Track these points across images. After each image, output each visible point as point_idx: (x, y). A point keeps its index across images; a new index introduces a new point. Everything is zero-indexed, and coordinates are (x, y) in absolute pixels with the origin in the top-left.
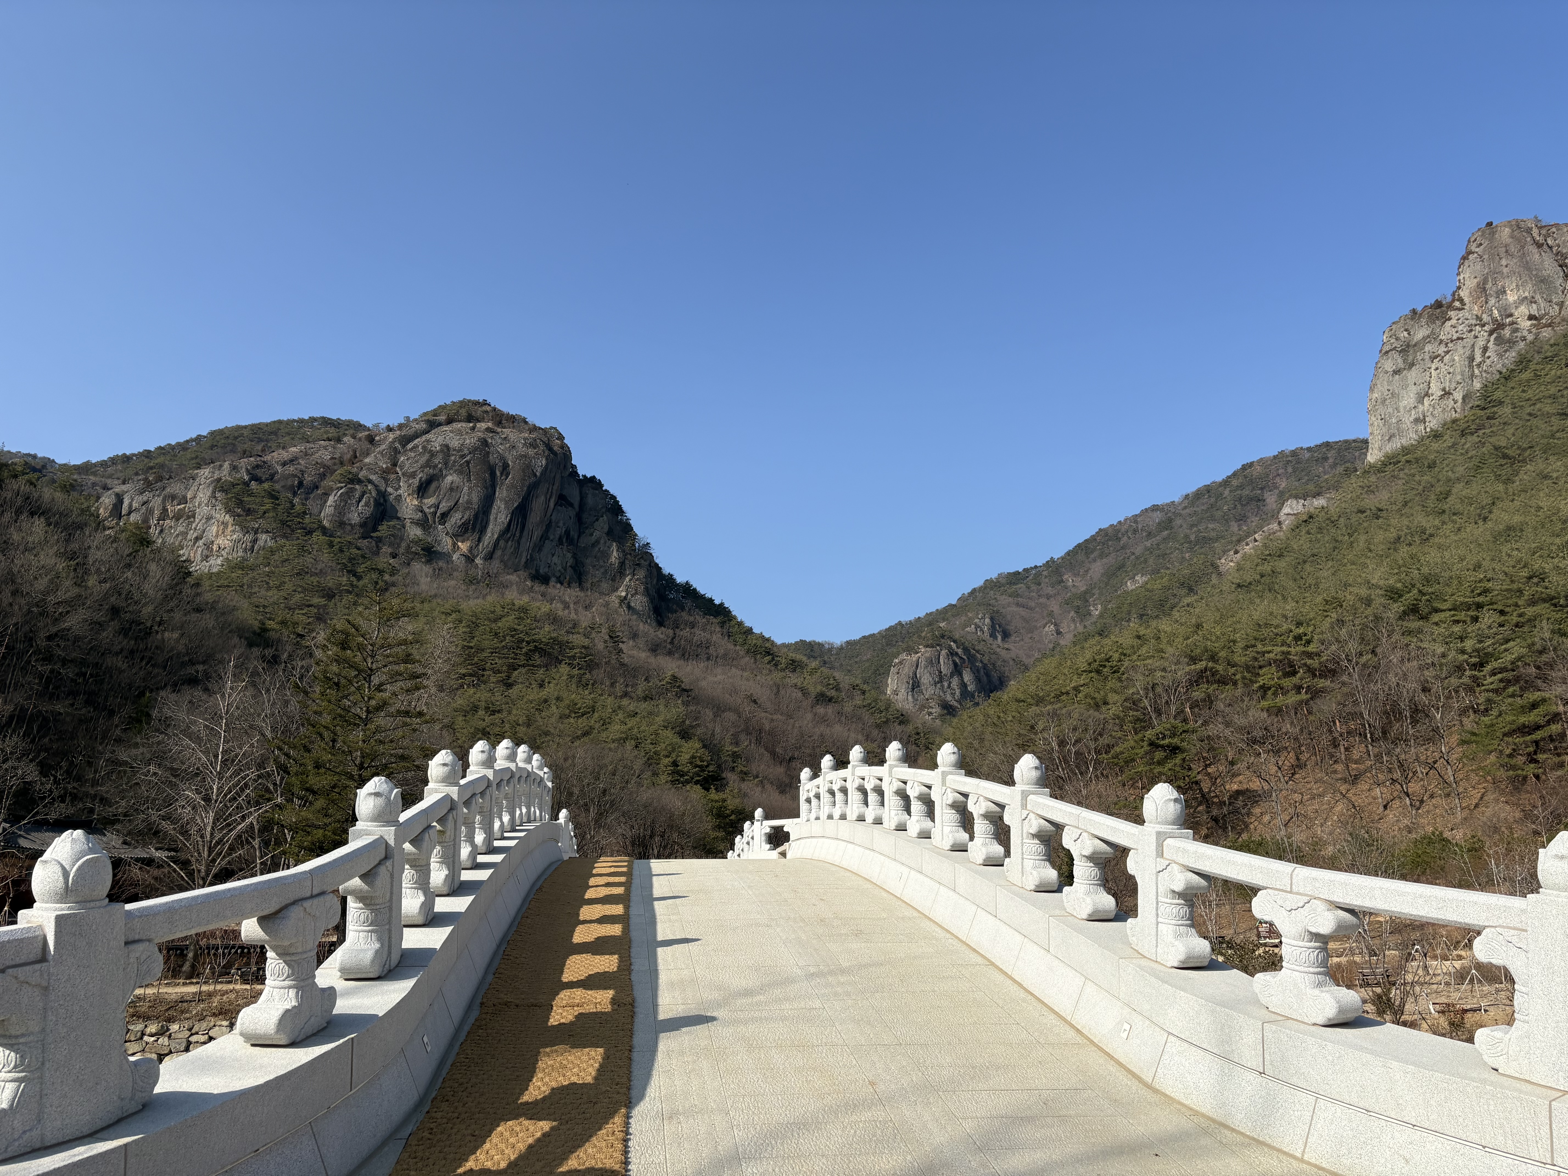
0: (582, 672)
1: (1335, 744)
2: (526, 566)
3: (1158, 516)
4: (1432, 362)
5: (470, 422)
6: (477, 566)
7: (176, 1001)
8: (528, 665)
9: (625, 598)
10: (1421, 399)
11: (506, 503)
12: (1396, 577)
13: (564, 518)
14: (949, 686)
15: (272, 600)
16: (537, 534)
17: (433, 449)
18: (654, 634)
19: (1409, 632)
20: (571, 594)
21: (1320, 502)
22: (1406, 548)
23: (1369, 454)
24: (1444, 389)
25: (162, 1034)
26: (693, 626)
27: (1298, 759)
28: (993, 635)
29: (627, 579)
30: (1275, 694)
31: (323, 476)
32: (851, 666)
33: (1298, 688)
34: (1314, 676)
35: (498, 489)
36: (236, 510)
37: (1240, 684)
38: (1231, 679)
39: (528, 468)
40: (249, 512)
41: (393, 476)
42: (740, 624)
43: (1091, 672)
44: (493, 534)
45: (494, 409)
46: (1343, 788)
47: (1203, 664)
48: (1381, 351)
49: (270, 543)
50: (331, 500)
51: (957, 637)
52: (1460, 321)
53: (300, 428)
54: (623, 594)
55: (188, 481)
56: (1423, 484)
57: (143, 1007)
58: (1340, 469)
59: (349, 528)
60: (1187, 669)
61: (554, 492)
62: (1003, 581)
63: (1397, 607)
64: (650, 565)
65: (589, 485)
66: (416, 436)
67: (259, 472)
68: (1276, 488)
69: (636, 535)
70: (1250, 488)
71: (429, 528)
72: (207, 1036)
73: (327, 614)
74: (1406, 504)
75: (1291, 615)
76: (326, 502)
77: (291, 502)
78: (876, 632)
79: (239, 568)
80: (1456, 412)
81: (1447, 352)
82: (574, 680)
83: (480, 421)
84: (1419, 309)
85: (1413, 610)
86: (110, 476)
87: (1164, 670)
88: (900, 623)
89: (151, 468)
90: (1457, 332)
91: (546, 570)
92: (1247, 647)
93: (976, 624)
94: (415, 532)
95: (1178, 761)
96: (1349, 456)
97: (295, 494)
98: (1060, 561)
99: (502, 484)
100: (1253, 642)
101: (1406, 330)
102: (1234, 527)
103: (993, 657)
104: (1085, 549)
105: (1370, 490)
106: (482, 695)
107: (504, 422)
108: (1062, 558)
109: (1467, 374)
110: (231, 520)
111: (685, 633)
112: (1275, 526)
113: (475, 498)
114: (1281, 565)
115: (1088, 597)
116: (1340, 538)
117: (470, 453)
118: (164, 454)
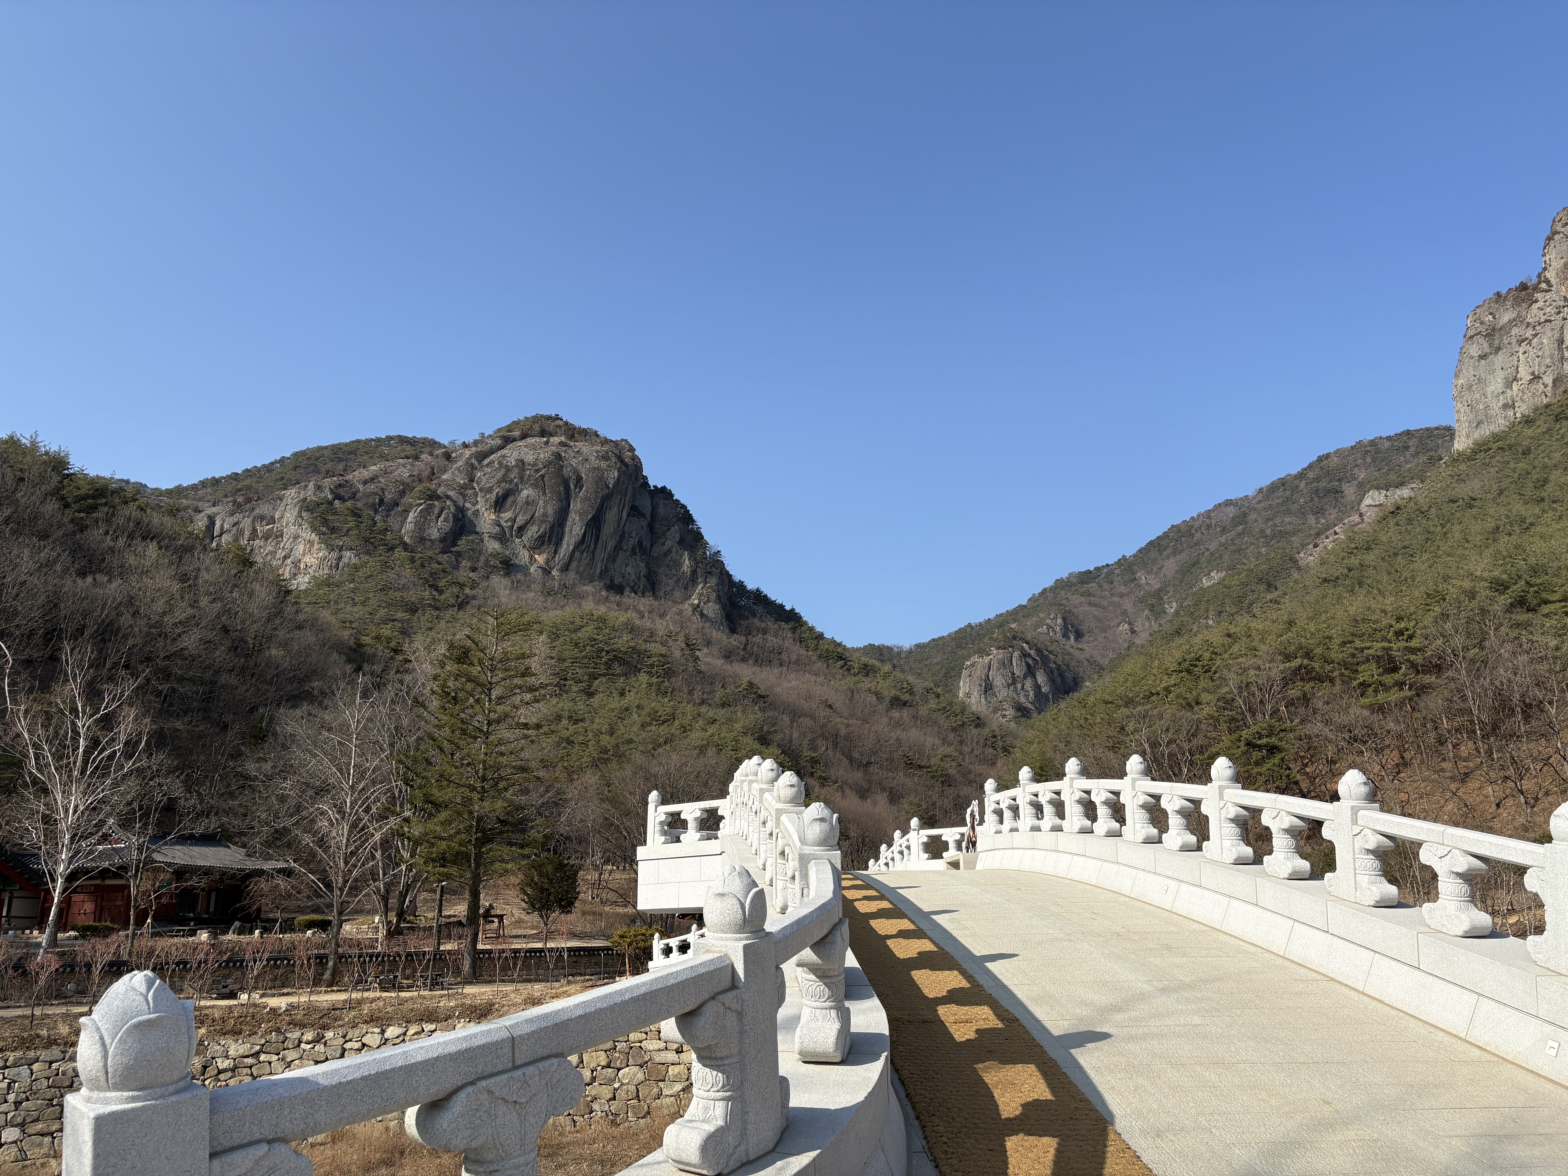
0: (660, 680)
1: (1441, 742)
2: (601, 576)
3: (1231, 511)
4: (1520, 345)
5: (543, 437)
6: (553, 579)
7: (328, 1009)
8: (608, 674)
9: (698, 606)
10: (1509, 384)
11: (581, 515)
12: (1501, 569)
13: (637, 529)
14: (1023, 688)
15: (357, 616)
16: (611, 544)
17: (509, 464)
18: (727, 641)
19: (1518, 625)
20: (645, 603)
21: (1405, 492)
22: (1507, 538)
23: (1456, 442)
24: (1533, 373)
25: (318, 1042)
26: (765, 632)
27: (1403, 758)
28: (1065, 636)
29: (700, 587)
30: (1376, 691)
31: (403, 493)
32: (921, 669)
33: (1400, 685)
34: (1418, 672)
35: (572, 502)
36: (321, 528)
37: (1338, 682)
38: (1328, 676)
39: (600, 480)
40: (333, 530)
41: (470, 492)
42: (812, 629)
43: (1181, 672)
44: (568, 546)
45: (566, 423)
46: (1453, 786)
47: (1298, 661)
48: (1465, 336)
49: (354, 560)
50: (411, 516)
51: (1029, 638)
52: (1547, 303)
53: (377, 446)
54: (696, 602)
55: (276, 501)
56: (1518, 471)
57: (299, 1016)
58: (1423, 458)
59: (429, 543)
60: (1281, 667)
61: (627, 503)
62: (1075, 580)
63: (1504, 600)
64: (721, 573)
65: (660, 495)
66: (492, 452)
67: (342, 492)
68: (1355, 479)
69: (707, 543)
70: (1327, 479)
71: (507, 542)
72: (360, 1043)
73: (412, 627)
74: (1501, 493)
75: (1390, 609)
76: (406, 518)
77: (373, 520)
78: (945, 634)
79: (326, 585)
80: (1546, 396)
81: (1535, 335)
82: (653, 688)
83: (553, 436)
84: (1504, 292)
85: (1521, 602)
86: (201, 499)
87: (1259, 668)
88: (969, 625)
89: (239, 490)
90: (1544, 314)
91: (621, 579)
92: (1344, 643)
93: (1047, 625)
94: (493, 546)
95: (1276, 761)
96: (1431, 444)
97: (376, 511)
98: (1132, 558)
99: (576, 497)
100: (1350, 638)
101: (1491, 314)
102: (1311, 520)
103: (1067, 657)
104: (1157, 546)
105: (1460, 479)
106: (565, 705)
107: (576, 435)
108: (1135, 556)
109: (1556, 358)
110: (317, 539)
111: (758, 639)
112: (1356, 518)
113: (550, 511)
114: (1370, 558)
115: (1162, 594)
116: (1432, 529)
117: (545, 467)
118: (250, 476)
